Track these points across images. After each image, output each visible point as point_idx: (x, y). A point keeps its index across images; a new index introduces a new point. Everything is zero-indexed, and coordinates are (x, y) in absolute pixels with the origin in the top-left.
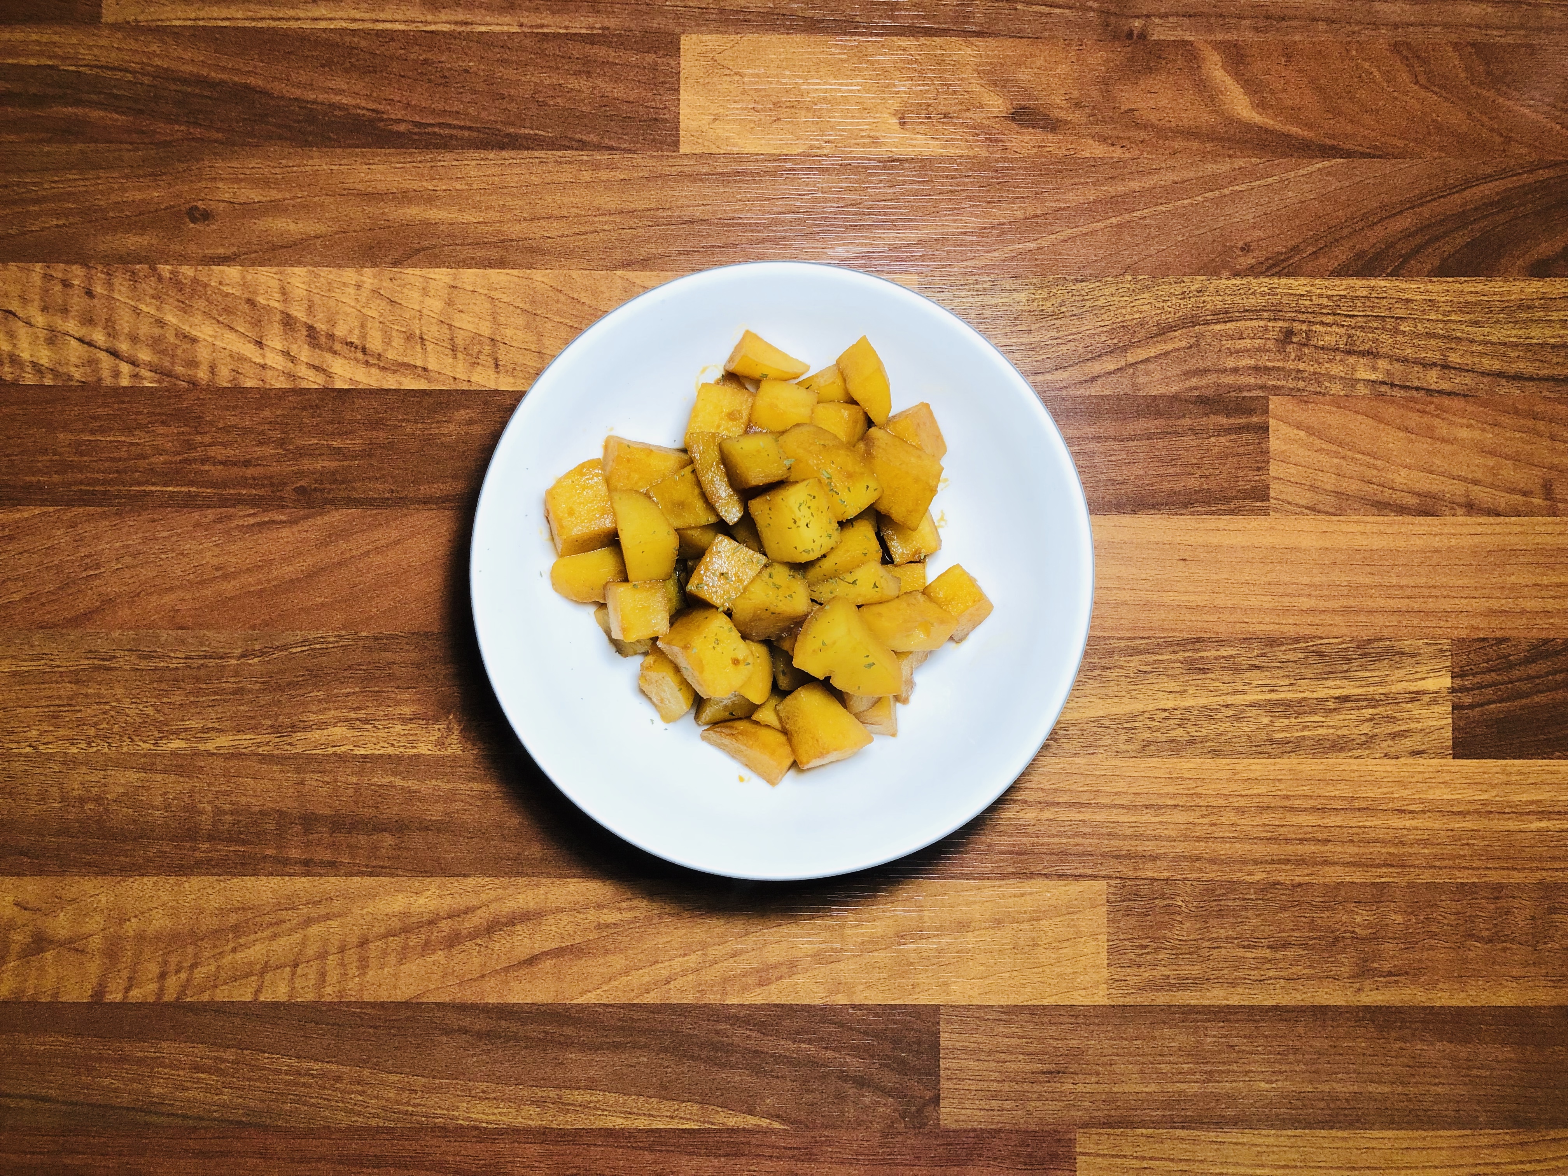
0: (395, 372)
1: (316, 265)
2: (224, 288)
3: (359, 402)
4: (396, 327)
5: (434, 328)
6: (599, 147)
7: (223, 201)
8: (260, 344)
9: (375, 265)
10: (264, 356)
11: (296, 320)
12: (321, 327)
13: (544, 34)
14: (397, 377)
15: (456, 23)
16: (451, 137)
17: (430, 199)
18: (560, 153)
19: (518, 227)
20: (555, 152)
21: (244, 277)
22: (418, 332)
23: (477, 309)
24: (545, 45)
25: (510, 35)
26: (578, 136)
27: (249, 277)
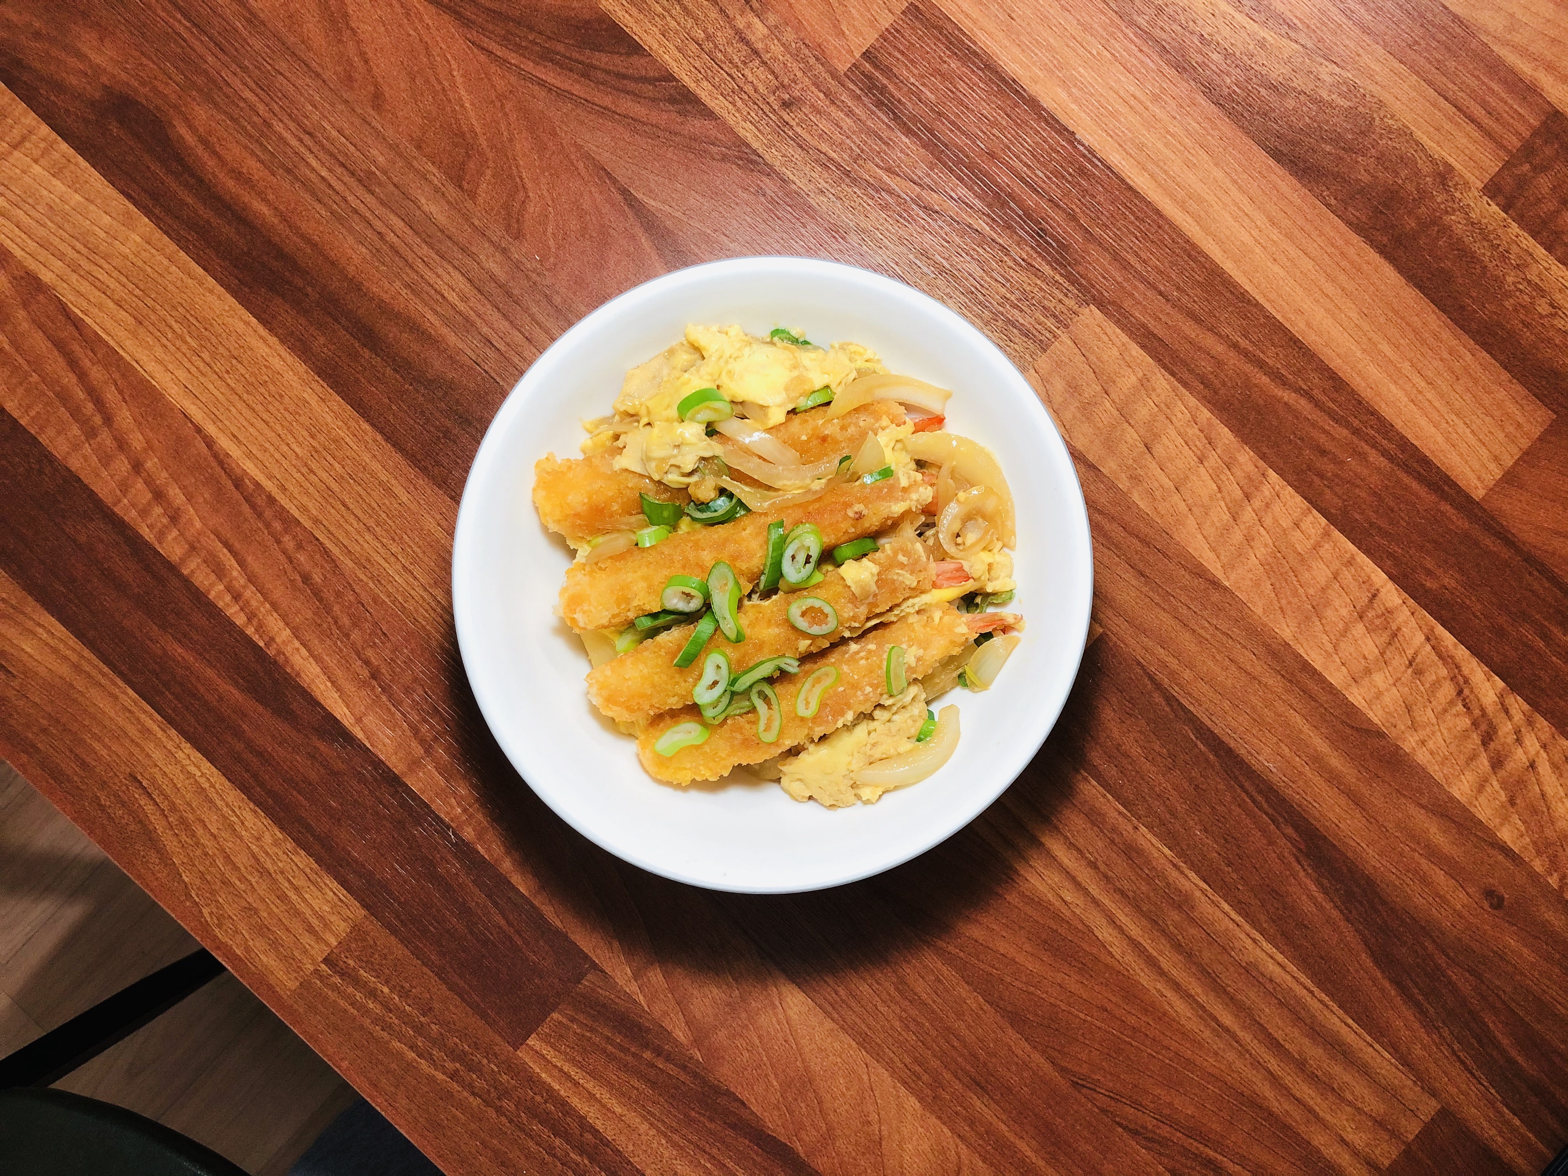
0: (1452, 657)
1: (1438, 785)
2: (1523, 829)
3: (1497, 659)
4: (1422, 688)
5: (1395, 663)
6: (1158, 686)
7: (1468, 894)
8: (1532, 765)
9: (1398, 747)
10: (1538, 753)
11: (1490, 759)
12: (1476, 738)
13: (1125, 807)
14: (1453, 651)
15: (1182, 873)
16: (1260, 792)
17: (1316, 760)
18: (1192, 708)
19: (1271, 682)
20: (1195, 712)
21: (1502, 824)
22: (1410, 671)
23: (1352, 650)
24: (1131, 797)
25: (1150, 828)
26: (1167, 709)
27: (1497, 821)
